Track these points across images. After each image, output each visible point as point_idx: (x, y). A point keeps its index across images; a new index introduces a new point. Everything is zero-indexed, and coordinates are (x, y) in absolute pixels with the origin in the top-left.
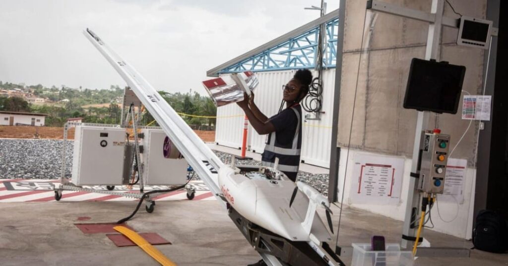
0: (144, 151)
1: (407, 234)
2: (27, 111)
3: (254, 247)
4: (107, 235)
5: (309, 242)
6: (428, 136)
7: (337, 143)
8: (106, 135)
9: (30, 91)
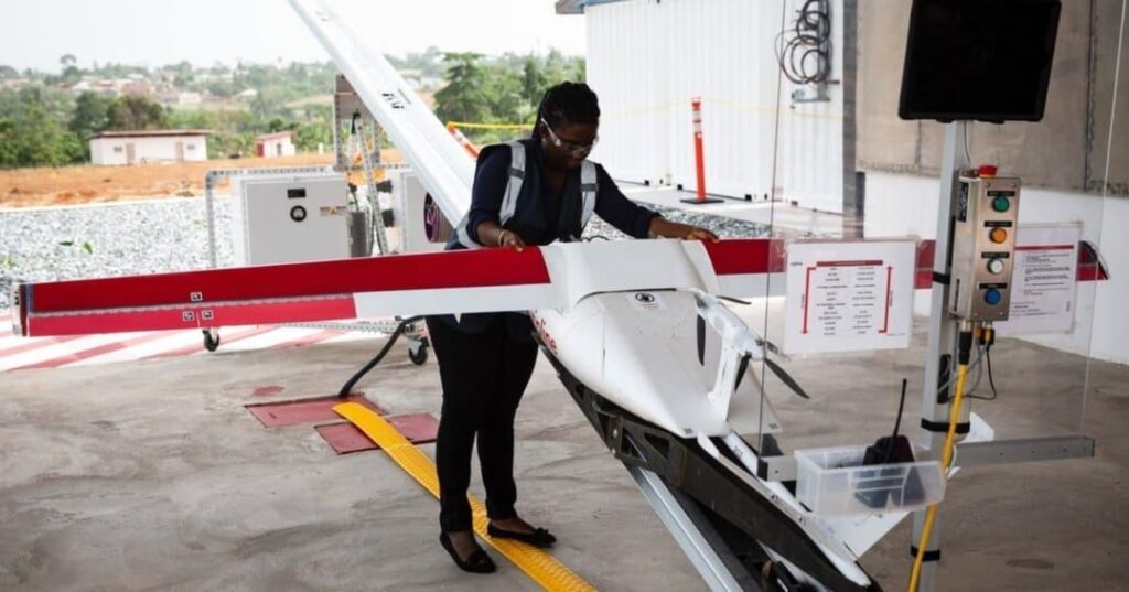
0: (396, 222)
1: (931, 418)
2: (161, 126)
3: (614, 451)
4: (316, 427)
5: (725, 437)
6: (965, 185)
7: (857, 161)
8: (300, 193)
9: (164, 79)
